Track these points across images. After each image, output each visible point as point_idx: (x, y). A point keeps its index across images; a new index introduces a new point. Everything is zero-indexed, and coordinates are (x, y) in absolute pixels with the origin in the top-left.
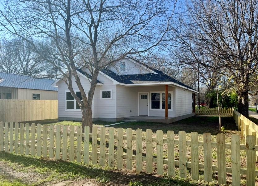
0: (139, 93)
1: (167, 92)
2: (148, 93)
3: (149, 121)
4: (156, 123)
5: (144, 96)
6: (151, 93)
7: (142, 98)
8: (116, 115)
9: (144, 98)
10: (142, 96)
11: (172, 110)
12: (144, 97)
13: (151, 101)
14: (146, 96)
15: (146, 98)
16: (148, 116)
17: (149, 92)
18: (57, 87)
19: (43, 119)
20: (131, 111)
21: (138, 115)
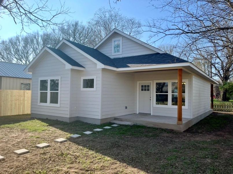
0: (138, 82)
1: (181, 81)
2: (152, 82)
3: (151, 126)
4: (162, 130)
5: (145, 86)
6: (155, 82)
7: (142, 90)
8: (100, 115)
9: (145, 90)
10: (142, 86)
11: (187, 108)
12: (145, 88)
13: (155, 94)
14: (148, 86)
15: (148, 90)
16: (152, 114)
17: (153, 80)
18: (31, 73)
19: (21, 113)
20: (126, 108)
21: (138, 113)
